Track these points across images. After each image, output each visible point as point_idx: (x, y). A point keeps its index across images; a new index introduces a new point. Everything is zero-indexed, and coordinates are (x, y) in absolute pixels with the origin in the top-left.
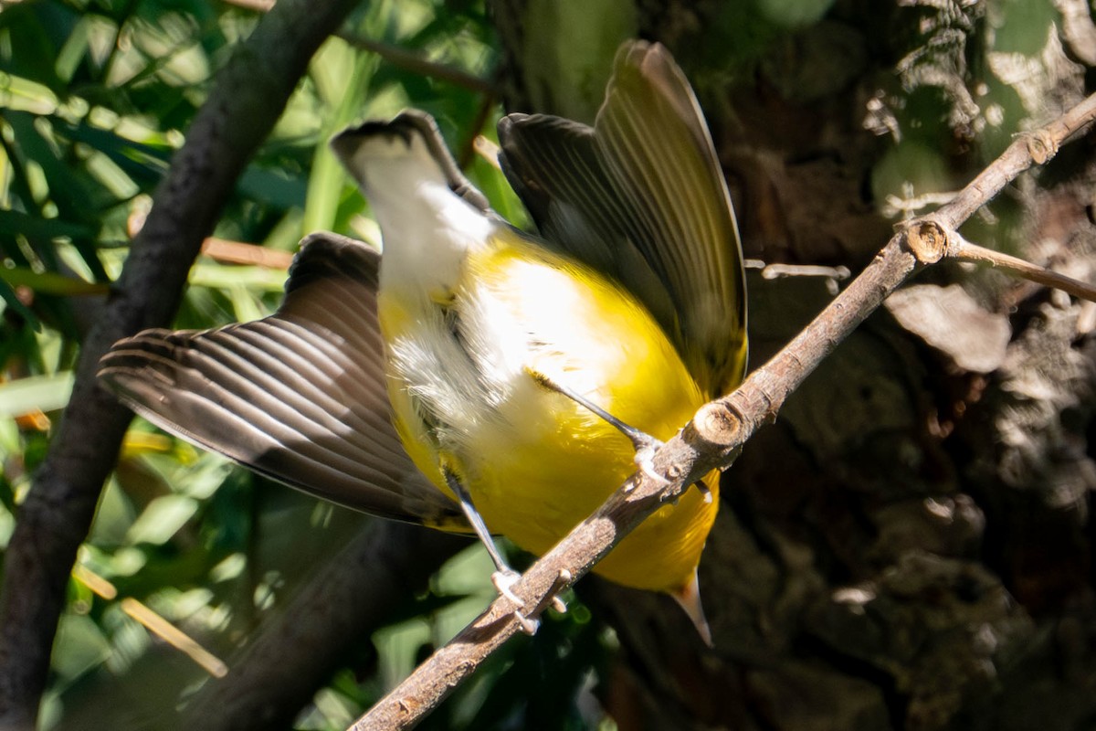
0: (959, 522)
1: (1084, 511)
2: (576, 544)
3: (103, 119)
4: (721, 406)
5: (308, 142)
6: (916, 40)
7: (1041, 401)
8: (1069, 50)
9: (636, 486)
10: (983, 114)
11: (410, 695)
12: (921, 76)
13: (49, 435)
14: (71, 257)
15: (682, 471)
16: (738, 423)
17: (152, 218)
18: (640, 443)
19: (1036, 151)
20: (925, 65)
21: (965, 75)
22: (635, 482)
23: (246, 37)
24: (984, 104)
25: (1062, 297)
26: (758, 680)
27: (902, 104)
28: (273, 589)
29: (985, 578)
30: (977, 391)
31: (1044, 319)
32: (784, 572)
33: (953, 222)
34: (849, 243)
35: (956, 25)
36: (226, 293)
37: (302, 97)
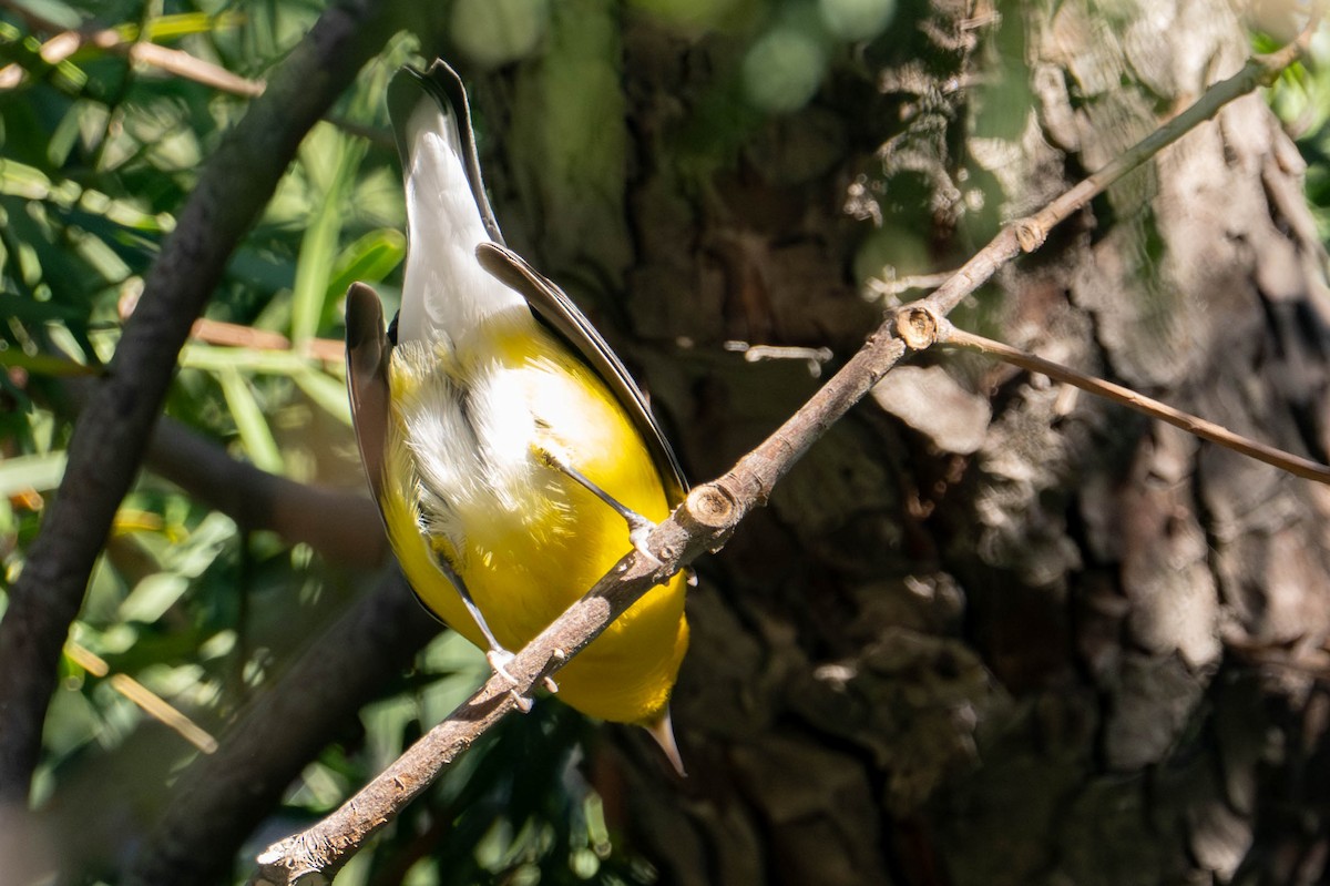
0: (939, 600)
1: (1062, 589)
2: (569, 624)
3: (95, 202)
4: (713, 489)
5: (296, 227)
6: (896, 126)
7: (1022, 482)
8: (1049, 136)
9: (630, 567)
10: (963, 198)
11: (405, 772)
12: (902, 160)
13: (40, 515)
14: (64, 339)
15: (674, 552)
16: (730, 505)
17: (144, 300)
18: (635, 523)
19: (1024, 239)
20: (906, 149)
21: (947, 159)
22: (628, 562)
23: (236, 123)
24: (965, 188)
25: (1041, 379)
26: (742, 757)
27: (882, 188)
28: (262, 666)
29: (964, 655)
30: (956, 472)
31: (1022, 401)
32: (766, 649)
33: (943, 309)
34: (831, 326)
35: (937, 111)
36: (216, 376)
37: (291, 182)
